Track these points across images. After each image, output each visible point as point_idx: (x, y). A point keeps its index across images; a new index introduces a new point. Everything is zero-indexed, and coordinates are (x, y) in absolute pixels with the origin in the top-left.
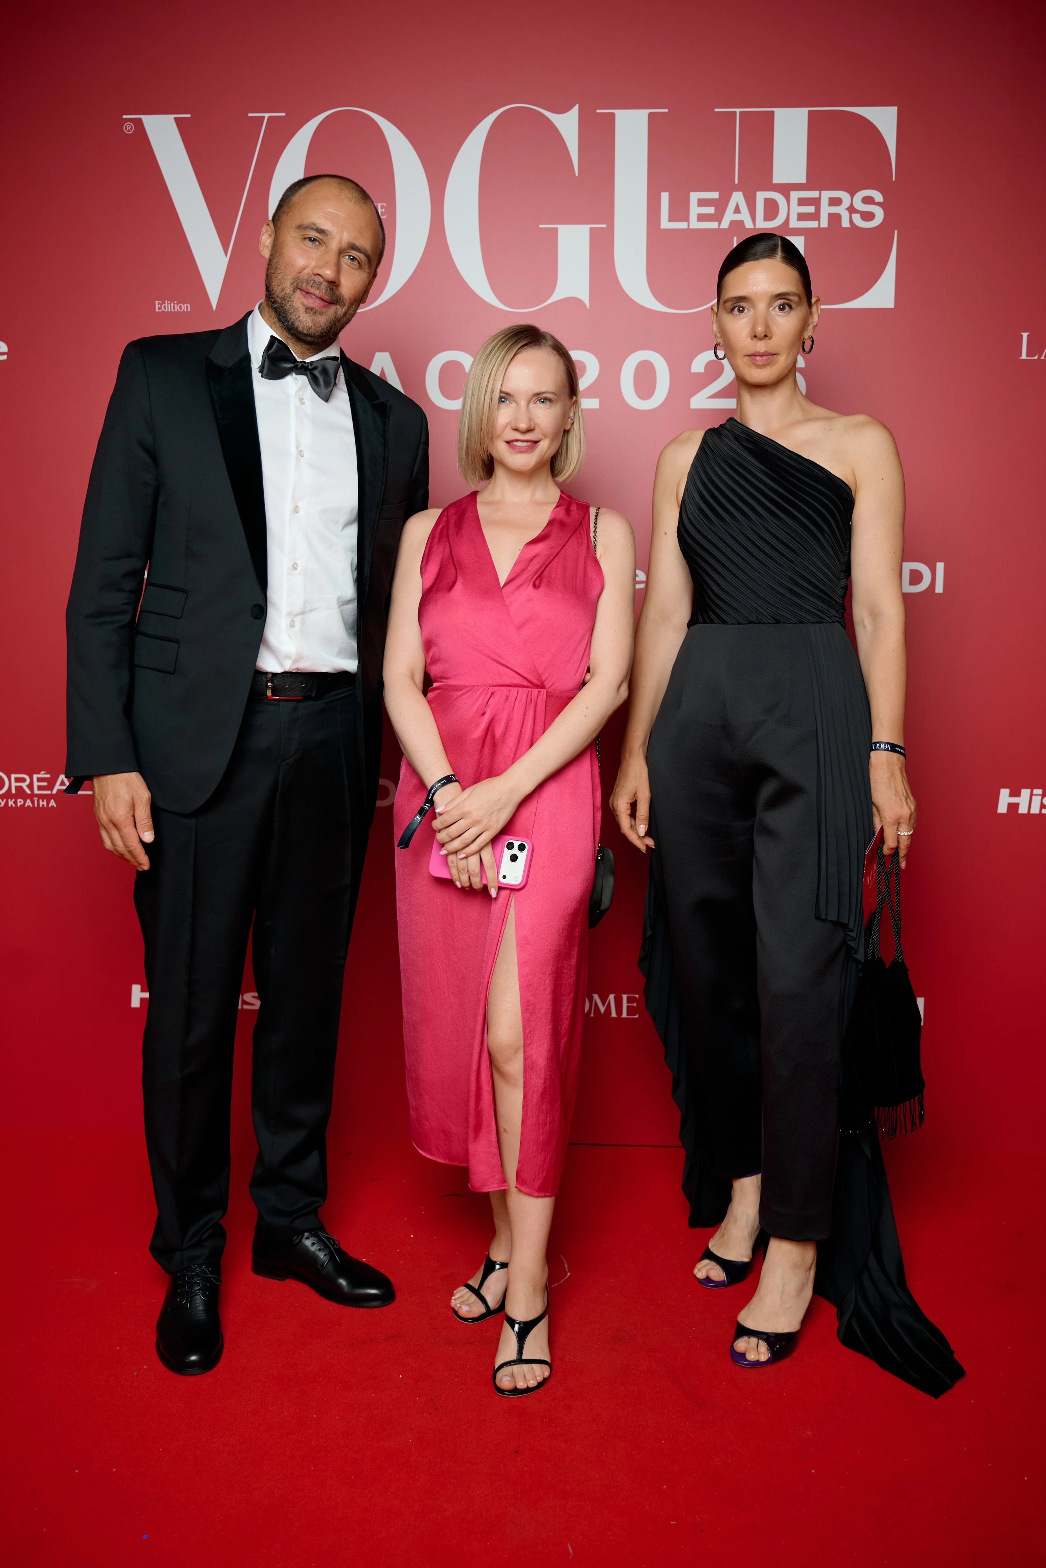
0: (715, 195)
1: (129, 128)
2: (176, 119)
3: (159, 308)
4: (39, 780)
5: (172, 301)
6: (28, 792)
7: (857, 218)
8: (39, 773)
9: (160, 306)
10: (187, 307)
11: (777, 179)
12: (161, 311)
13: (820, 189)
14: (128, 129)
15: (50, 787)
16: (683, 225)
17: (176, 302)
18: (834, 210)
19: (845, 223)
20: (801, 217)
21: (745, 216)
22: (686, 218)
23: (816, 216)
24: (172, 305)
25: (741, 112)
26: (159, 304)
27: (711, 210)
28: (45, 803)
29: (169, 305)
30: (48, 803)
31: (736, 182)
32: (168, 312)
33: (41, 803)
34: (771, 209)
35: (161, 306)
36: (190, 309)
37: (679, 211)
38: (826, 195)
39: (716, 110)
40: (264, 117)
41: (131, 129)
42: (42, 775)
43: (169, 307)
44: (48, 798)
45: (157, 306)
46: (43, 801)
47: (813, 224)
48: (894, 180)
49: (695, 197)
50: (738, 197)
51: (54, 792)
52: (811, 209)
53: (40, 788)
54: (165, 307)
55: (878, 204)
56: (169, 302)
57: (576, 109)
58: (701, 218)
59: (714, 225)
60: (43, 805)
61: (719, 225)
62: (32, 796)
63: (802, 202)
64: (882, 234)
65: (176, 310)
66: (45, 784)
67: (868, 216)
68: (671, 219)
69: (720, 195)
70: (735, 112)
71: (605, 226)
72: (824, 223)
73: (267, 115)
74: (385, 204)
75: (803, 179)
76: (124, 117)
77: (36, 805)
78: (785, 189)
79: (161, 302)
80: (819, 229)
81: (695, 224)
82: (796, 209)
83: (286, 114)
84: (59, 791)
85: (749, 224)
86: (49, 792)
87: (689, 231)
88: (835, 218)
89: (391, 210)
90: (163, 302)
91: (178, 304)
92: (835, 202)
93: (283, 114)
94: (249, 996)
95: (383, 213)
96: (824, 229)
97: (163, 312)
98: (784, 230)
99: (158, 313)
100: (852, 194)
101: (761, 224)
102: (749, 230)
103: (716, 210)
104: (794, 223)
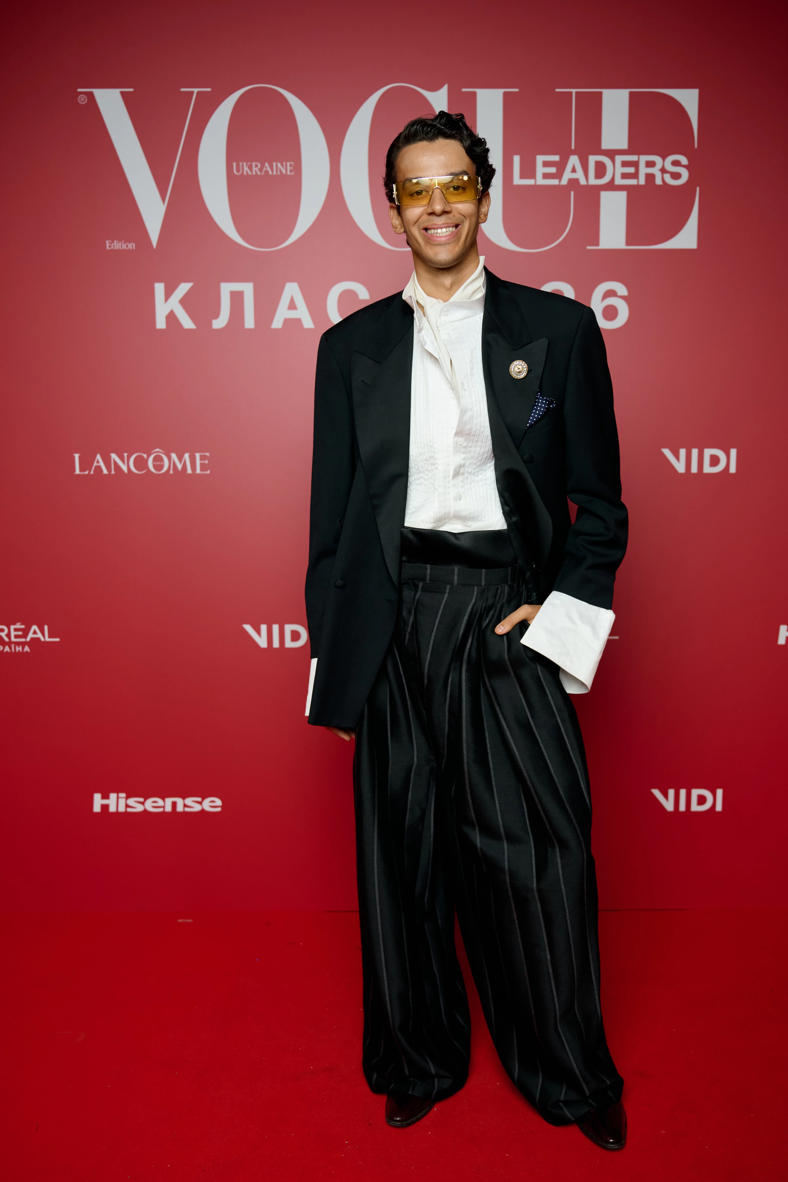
0: (556, 158)
1: (83, 99)
2: (122, 93)
3: (110, 247)
4: (16, 630)
5: (120, 240)
6: (7, 639)
7: (667, 177)
8: (15, 624)
9: (110, 244)
10: (132, 245)
11: (606, 145)
12: (110, 248)
13: (639, 153)
14: (82, 100)
15: (25, 635)
16: (530, 182)
17: (123, 241)
18: (650, 170)
19: (658, 181)
20: (624, 176)
21: (579, 175)
22: (533, 176)
23: (635, 176)
24: (120, 244)
25: (576, 93)
26: (109, 243)
27: (553, 170)
28: (20, 649)
29: (118, 245)
30: (23, 649)
31: (573, 147)
32: (116, 250)
33: (17, 649)
34: (601, 170)
35: (111, 244)
36: (135, 247)
37: (528, 171)
38: (644, 159)
39: (557, 90)
40: (193, 92)
41: (85, 100)
42: (18, 626)
43: (117, 245)
44: (23, 644)
45: (108, 245)
46: (19, 647)
47: (633, 182)
48: (696, 146)
49: (540, 159)
50: (574, 160)
51: (28, 639)
52: (631, 170)
53: (16, 636)
54: (114, 246)
55: (684, 166)
56: (118, 241)
57: (445, 88)
58: (546, 176)
59: (555, 182)
60: (19, 651)
61: (560, 181)
62: (10, 643)
63: (625, 164)
64: (687, 189)
65: (123, 248)
66: (20, 633)
67: (676, 176)
68: (522, 177)
69: (561, 158)
70: (571, 93)
72: (642, 181)
73: (196, 90)
74: (293, 163)
75: (625, 146)
76: (79, 90)
77: (13, 650)
78: (611, 154)
80: (638, 186)
81: (540, 181)
82: (620, 170)
83: (212, 90)
84: (32, 639)
85: (583, 182)
86: (23, 640)
87: (536, 187)
88: (650, 178)
89: (298, 168)
90: (113, 242)
91: (124, 243)
92: (650, 164)
93: (209, 90)
94: (189, 801)
95: (291, 171)
96: (642, 186)
97: (112, 250)
98: (611, 186)
99: (108, 250)
100: (664, 158)
101: (593, 181)
102: (584, 186)
103: (557, 170)
104: (619, 181)
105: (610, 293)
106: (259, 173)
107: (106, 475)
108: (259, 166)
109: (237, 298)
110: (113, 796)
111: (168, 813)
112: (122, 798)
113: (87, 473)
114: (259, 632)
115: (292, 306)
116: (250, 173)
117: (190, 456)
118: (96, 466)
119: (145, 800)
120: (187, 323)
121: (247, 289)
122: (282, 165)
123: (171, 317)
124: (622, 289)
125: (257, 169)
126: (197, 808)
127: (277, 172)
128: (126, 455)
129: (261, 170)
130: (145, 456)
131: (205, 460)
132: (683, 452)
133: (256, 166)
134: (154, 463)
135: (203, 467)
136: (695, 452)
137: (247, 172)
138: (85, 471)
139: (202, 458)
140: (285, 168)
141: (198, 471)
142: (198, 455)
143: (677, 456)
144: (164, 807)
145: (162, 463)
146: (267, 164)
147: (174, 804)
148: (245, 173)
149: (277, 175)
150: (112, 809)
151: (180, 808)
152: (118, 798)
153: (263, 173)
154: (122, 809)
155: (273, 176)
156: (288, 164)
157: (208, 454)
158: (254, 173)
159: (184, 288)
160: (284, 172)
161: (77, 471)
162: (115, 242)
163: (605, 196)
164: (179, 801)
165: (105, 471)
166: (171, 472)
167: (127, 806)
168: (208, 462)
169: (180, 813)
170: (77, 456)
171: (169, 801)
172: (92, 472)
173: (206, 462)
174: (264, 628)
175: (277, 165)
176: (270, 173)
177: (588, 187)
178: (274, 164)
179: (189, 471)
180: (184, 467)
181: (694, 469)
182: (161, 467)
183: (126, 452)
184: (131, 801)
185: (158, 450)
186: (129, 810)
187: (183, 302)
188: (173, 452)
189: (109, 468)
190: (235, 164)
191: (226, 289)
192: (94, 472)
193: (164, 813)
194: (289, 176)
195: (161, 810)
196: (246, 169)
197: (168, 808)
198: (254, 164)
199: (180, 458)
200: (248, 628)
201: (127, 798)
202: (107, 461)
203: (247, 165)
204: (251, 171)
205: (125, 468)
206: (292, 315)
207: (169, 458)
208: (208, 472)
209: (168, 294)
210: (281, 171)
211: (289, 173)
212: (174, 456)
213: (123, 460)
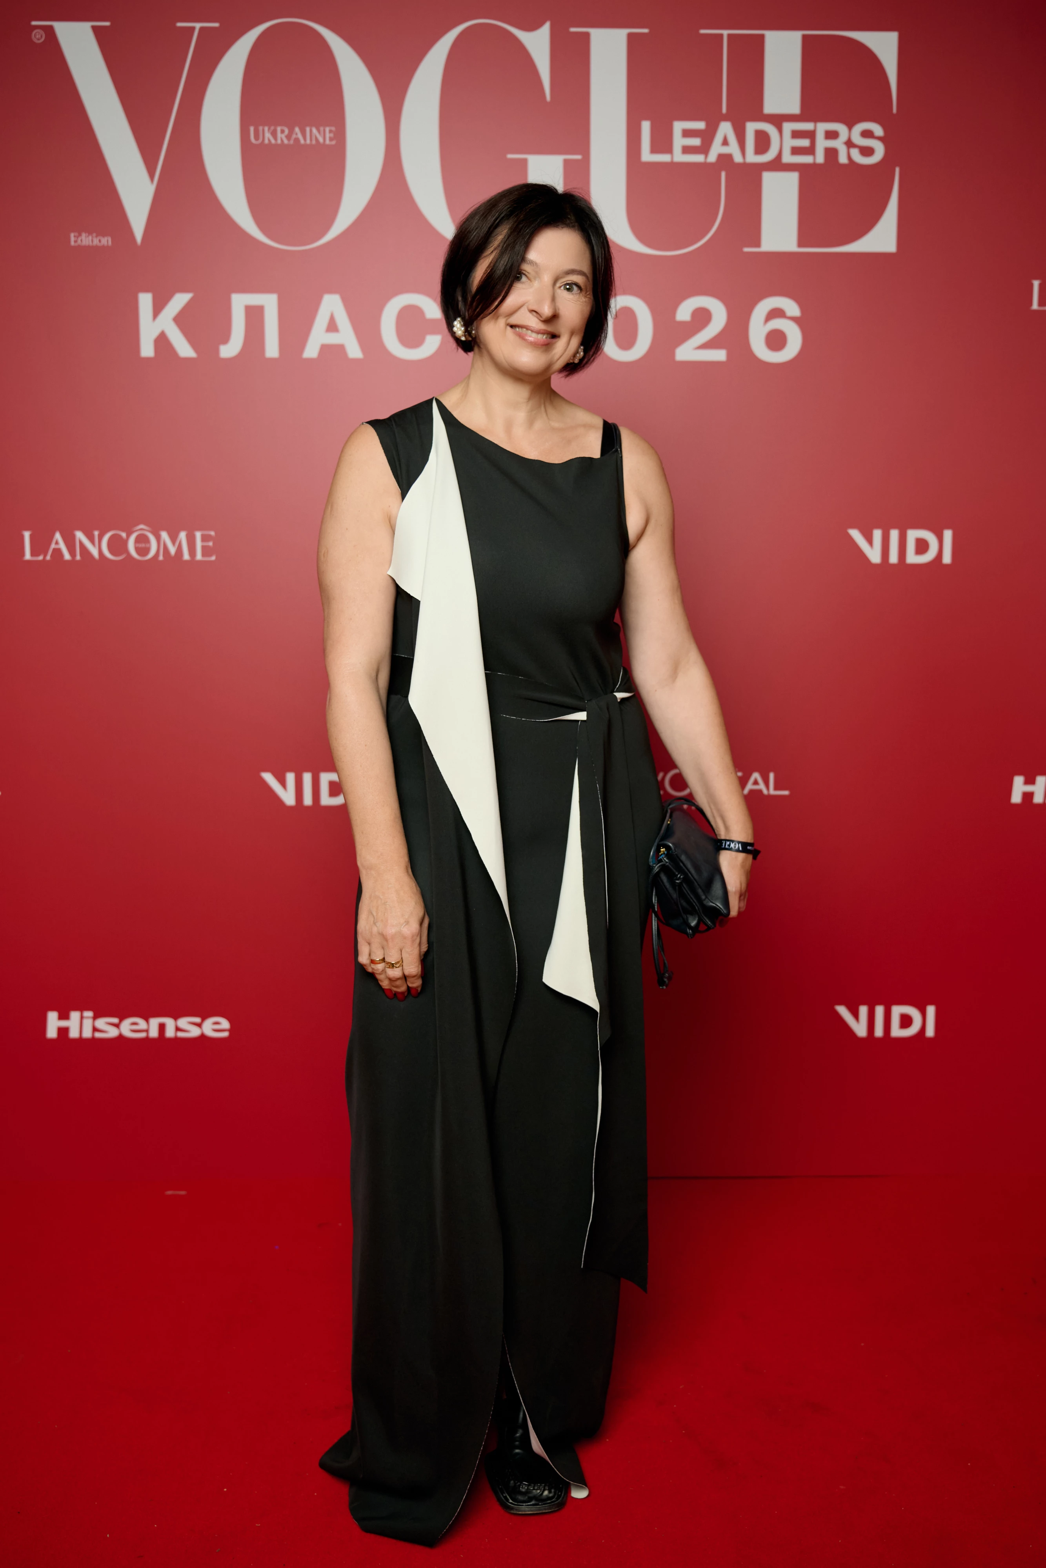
0: (700, 125)
1: (40, 36)
2: (93, 27)
3: (75, 242)
5: (90, 233)
7: (855, 153)
9: (76, 239)
10: (108, 240)
11: (769, 108)
12: (77, 244)
13: (816, 119)
14: (38, 37)
16: (664, 158)
17: (94, 235)
18: (831, 144)
19: (843, 159)
20: (796, 151)
21: (733, 149)
22: (669, 150)
23: (810, 150)
24: (90, 238)
25: (729, 36)
26: (75, 236)
27: (696, 142)
31: (724, 110)
32: (85, 247)
34: (762, 142)
35: (78, 237)
36: (112, 243)
37: (662, 143)
38: (822, 128)
39: (702, 31)
40: (193, 28)
41: (41, 36)
43: (86, 240)
45: (73, 239)
47: (807, 159)
48: (895, 110)
49: (679, 126)
50: (725, 128)
52: (805, 143)
54: (81, 240)
55: (879, 138)
56: (87, 234)
57: (546, 29)
58: (686, 150)
59: (699, 158)
61: (706, 157)
63: (796, 134)
64: (883, 170)
65: (95, 244)
67: (867, 151)
68: (654, 150)
69: (707, 125)
70: (721, 36)
71: (579, 157)
72: (820, 158)
73: (198, 26)
74: (333, 129)
75: (795, 109)
76: (34, 23)
78: (778, 120)
79: (77, 234)
80: (814, 165)
81: (679, 157)
82: (790, 142)
83: (221, 25)
85: (738, 158)
87: (672, 165)
88: (831, 153)
89: (340, 135)
90: (80, 235)
91: (96, 237)
92: (831, 135)
93: (216, 25)
94: (183, 1022)
95: (331, 139)
96: (820, 165)
97: (79, 246)
98: (777, 165)
99: (74, 247)
100: (850, 127)
101: (752, 158)
102: (739, 164)
103: (703, 142)
104: (787, 158)
105: (776, 313)
106: (286, 141)
107: (68, 561)
108: (287, 131)
109: (254, 315)
110: (75, 1015)
111: (153, 1040)
112: (88, 1018)
113: (41, 558)
114: (283, 783)
115: (332, 327)
116: (273, 141)
117: (188, 536)
118: (54, 550)
119: (121, 1020)
120: (184, 349)
121: (269, 302)
122: (319, 131)
123: (162, 341)
124: (792, 308)
125: (283, 136)
126: (195, 1032)
127: (311, 140)
128: (96, 533)
129: (288, 137)
130: (124, 535)
131: (208, 541)
132: (877, 534)
133: (282, 132)
134: (138, 545)
135: (206, 551)
136: (894, 534)
137: (269, 140)
138: (38, 555)
139: (204, 538)
140: (323, 136)
141: (199, 557)
142: (198, 535)
143: (870, 540)
144: (147, 1031)
145: (147, 545)
146: (297, 130)
147: (162, 1027)
148: (266, 141)
149: (311, 145)
150: (74, 1034)
151: (170, 1033)
152: (82, 1018)
153: (292, 142)
154: (87, 1033)
155: (305, 145)
156: (327, 129)
157: (213, 533)
158: (279, 141)
159: (180, 301)
160: (321, 140)
161: (28, 556)
162: (84, 235)
163: (769, 179)
164: (169, 1023)
165: (67, 556)
166: (161, 558)
167: (95, 1029)
168: (213, 544)
169: (170, 1040)
170: (27, 535)
171: (155, 1022)
172: (48, 558)
173: (211, 544)
174: (290, 777)
175: (311, 131)
176: (302, 142)
177: (745, 166)
178: (308, 129)
179: (186, 556)
180: (179, 550)
181: (894, 558)
182: (146, 551)
183: (96, 529)
184: (101, 1023)
185: (142, 526)
186: (98, 1035)
187: (179, 320)
188: (163, 530)
189: (72, 552)
190: (252, 129)
191: (239, 302)
192: (51, 556)
193: (147, 1039)
194: (329, 146)
195: (143, 1035)
196: (268, 135)
197: (154, 1033)
198: (279, 129)
199: (174, 538)
200: (269, 778)
201: (95, 1018)
202: (70, 542)
203: (269, 130)
204: (276, 139)
205: (95, 552)
206: (332, 339)
207: (158, 538)
208: (213, 558)
209: (157, 309)
210: (317, 140)
211: (328, 142)
212: (164, 535)
213: (92, 541)
